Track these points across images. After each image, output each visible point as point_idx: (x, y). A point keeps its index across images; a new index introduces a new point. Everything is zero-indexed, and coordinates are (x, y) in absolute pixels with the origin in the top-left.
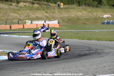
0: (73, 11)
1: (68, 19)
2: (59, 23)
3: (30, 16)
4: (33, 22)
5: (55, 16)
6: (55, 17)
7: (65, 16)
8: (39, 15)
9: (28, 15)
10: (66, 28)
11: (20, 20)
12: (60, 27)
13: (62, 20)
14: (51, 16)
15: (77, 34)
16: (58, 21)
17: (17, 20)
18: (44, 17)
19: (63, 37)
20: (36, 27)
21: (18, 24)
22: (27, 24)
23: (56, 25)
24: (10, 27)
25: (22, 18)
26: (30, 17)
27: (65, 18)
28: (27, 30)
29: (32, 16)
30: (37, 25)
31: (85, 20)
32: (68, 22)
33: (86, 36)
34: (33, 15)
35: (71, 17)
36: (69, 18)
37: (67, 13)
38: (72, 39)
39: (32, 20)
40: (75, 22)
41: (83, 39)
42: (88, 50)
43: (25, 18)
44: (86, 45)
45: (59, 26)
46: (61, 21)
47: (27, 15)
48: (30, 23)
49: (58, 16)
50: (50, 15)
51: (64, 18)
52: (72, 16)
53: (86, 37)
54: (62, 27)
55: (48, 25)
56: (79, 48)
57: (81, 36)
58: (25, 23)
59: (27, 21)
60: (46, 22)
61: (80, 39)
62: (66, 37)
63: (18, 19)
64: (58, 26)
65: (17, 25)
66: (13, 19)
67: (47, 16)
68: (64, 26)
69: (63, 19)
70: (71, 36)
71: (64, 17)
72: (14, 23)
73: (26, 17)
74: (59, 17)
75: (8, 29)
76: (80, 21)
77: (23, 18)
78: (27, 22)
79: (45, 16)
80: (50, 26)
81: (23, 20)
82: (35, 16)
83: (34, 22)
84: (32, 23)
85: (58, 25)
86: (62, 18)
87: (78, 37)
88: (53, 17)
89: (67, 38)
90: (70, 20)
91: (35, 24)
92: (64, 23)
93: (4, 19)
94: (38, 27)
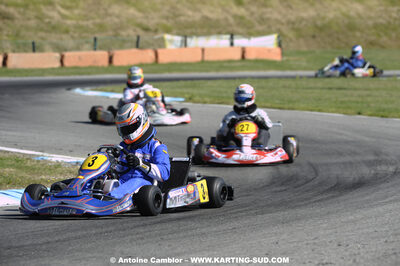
1: (316, 26)
2: (280, 45)
3: (179, 15)
4: (189, 40)
5: (268, 16)
6: (268, 19)
7: (304, 15)
8: (212, 12)
9: (174, 14)
10: (304, 64)
11: (146, 29)
12: (285, 58)
13: (293, 29)
14: (256, 16)
15: (340, 89)
16: (278, 36)
17: (135, 31)
18: (231, 20)
19: (291, 105)
20: (199, 58)
21: (137, 46)
22: (169, 46)
23: (269, 51)
24: (111, 60)
25: (154, 21)
26: (182, 18)
27: (304, 23)
28: (170, 71)
29: (189, 17)
30: (203, 50)
31: (373, 31)
32: (314, 37)
33: (369, 99)
34: (190, 13)
37: (312, 5)
38: (320, 111)
39: (187, 31)
40: (338, 39)
41: (359, 114)
42: (370, 164)
43: (164, 22)
44: (367, 139)
45: (283, 54)
46: (291, 35)
48: (179, 44)
49: (279, 17)
50: (252, 13)
51: (300, 22)
52: (331, 15)
53: (369, 106)
54: (291, 58)
55: (244, 51)
56: (341, 154)
57: (353, 99)
58: (162, 43)
59: (167, 37)
60: (235, 41)
61: (349, 111)
62: (302, 106)
63: (140, 26)
64: (276, 56)
65: (135, 50)
66: (118, 29)
67: (241, 17)
68: (299, 53)
69: (296, 26)
70: (320, 99)
71: (301, 19)
72: (123, 44)
73: (167, 19)
74: (284, 21)
75: (100, 64)
76: (358, 34)
77: (157, 24)
78: (167, 43)
80: (249, 56)
81: (156, 31)
83: (194, 42)
84: (186, 45)
85: (278, 50)
86: (293, 24)
87: (342, 102)
88: (263, 19)
89: (304, 109)
90: (321, 29)
91: (196, 48)
92: (301, 41)
93: (91, 26)
94: (207, 58)
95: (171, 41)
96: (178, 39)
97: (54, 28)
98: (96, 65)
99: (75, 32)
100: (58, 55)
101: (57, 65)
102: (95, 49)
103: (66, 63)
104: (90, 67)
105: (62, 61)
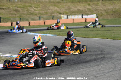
5: (98, 8)
8: (81, 8)
9: (69, 9)
16: (97, 15)
18: (87, 10)
23: (94, 19)
25: (63, 11)
34: (74, 8)
36: (114, 10)
37: (112, 5)
43: (66, 11)
48: (66, 18)
49: (101, 9)
50: (93, 8)
51: (108, 10)
52: (117, 8)
60: (83, 17)
61: (104, 38)
65: (52, 20)
67: (90, 9)
83: (70, 17)
86: (106, 10)
93: (43, 13)
95: (63, 17)
96: (65, 16)
99: (38, 15)
101: (28, 25)
102: (40, 20)
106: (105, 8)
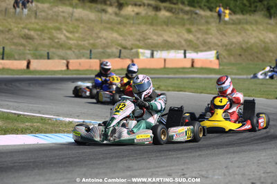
0: (253, 30)
1: (242, 48)
2: (218, 58)
3: (148, 39)
4: (155, 53)
5: (209, 40)
6: (209, 42)
7: (234, 40)
8: (171, 37)
9: (144, 38)
10: (235, 71)
11: (125, 48)
12: (221, 67)
13: (225, 49)
14: (201, 40)
15: (262, 84)
16: (217, 52)
17: (117, 48)
18: (183, 43)
20: (162, 66)
21: (119, 57)
22: (141, 57)
23: (211, 61)
25: (130, 43)
26: (150, 41)
27: (234, 46)
28: (142, 73)
29: (154, 40)
30: (165, 60)
32: (240, 55)
34: (155, 37)
35: (247, 43)
36: (244, 46)
37: (239, 34)
39: (154, 48)
40: (257, 57)
41: (276, 98)
43: (138, 43)
45: (220, 65)
46: (225, 53)
47: (140, 36)
48: (149, 56)
49: (216, 41)
50: (198, 38)
51: (231, 45)
52: (252, 41)
54: (226, 67)
55: (193, 62)
57: (272, 90)
58: (137, 55)
59: (140, 50)
60: (187, 55)
61: (270, 97)
63: (120, 45)
64: (215, 65)
65: (118, 59)
66: (107, 46)
67: (190, 41)
68: (233, 64)
69: (228, 47)
70: (249, 90)
71: (233, 43)
72: (109, 56)
73: (139, 41)
74: (220, 44)
75: (94, 68)
76: (271, 54)
77: (132, 44)
78: (140, 54)
79: (186, 40)
80: (196, 65)
81: (132, 49)
82: (160, 40)
83: (158, 54)
84: (153, 57)
85: (217, 61)
86: (226, 46)
87: (264, 91)
88: (205, 43)
90: (245, 50)
91: (161, 58)
92: (232, 58)
93: (87, 45)
94: (167, 66)
95: (143, 53)
96: (148, 53)
97: (61, 46)
98: (91, 69)
99: (75, 49)
100: (65, 61)
101: (65, 68)
102: (91, 58)
103: (70, 67)
104: (87, 70)
105: (67, 66)
106: (225, 41)
